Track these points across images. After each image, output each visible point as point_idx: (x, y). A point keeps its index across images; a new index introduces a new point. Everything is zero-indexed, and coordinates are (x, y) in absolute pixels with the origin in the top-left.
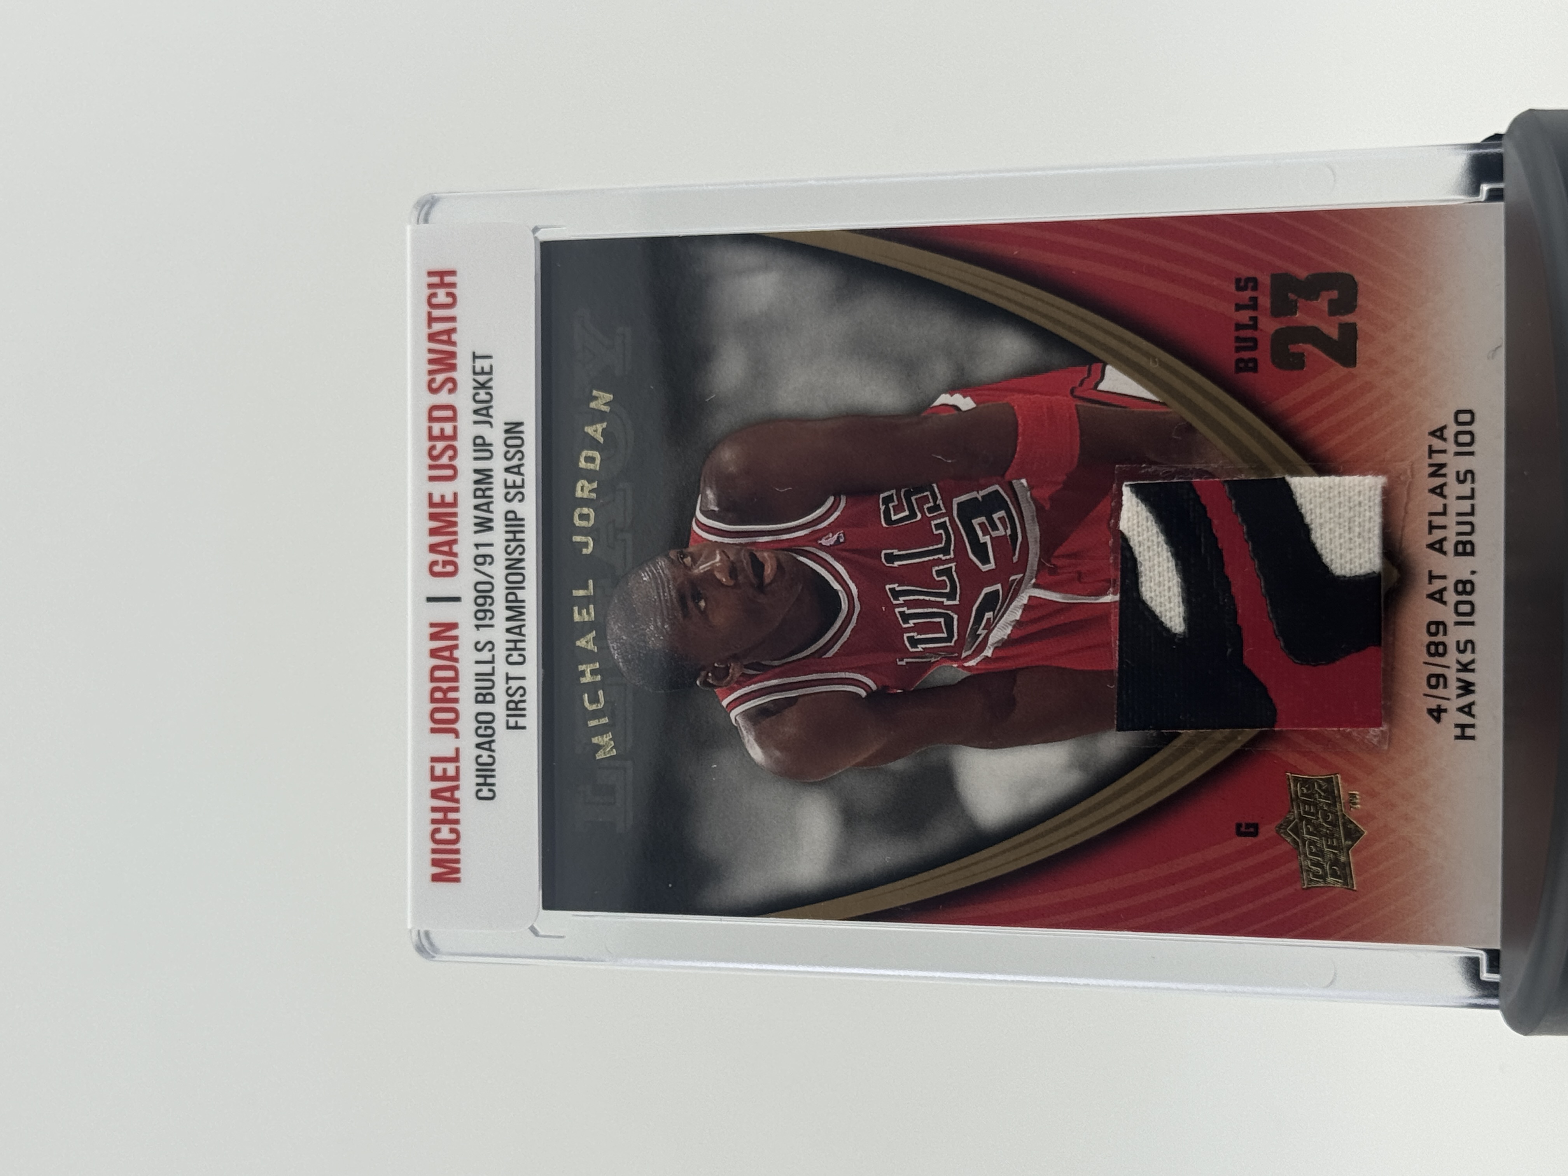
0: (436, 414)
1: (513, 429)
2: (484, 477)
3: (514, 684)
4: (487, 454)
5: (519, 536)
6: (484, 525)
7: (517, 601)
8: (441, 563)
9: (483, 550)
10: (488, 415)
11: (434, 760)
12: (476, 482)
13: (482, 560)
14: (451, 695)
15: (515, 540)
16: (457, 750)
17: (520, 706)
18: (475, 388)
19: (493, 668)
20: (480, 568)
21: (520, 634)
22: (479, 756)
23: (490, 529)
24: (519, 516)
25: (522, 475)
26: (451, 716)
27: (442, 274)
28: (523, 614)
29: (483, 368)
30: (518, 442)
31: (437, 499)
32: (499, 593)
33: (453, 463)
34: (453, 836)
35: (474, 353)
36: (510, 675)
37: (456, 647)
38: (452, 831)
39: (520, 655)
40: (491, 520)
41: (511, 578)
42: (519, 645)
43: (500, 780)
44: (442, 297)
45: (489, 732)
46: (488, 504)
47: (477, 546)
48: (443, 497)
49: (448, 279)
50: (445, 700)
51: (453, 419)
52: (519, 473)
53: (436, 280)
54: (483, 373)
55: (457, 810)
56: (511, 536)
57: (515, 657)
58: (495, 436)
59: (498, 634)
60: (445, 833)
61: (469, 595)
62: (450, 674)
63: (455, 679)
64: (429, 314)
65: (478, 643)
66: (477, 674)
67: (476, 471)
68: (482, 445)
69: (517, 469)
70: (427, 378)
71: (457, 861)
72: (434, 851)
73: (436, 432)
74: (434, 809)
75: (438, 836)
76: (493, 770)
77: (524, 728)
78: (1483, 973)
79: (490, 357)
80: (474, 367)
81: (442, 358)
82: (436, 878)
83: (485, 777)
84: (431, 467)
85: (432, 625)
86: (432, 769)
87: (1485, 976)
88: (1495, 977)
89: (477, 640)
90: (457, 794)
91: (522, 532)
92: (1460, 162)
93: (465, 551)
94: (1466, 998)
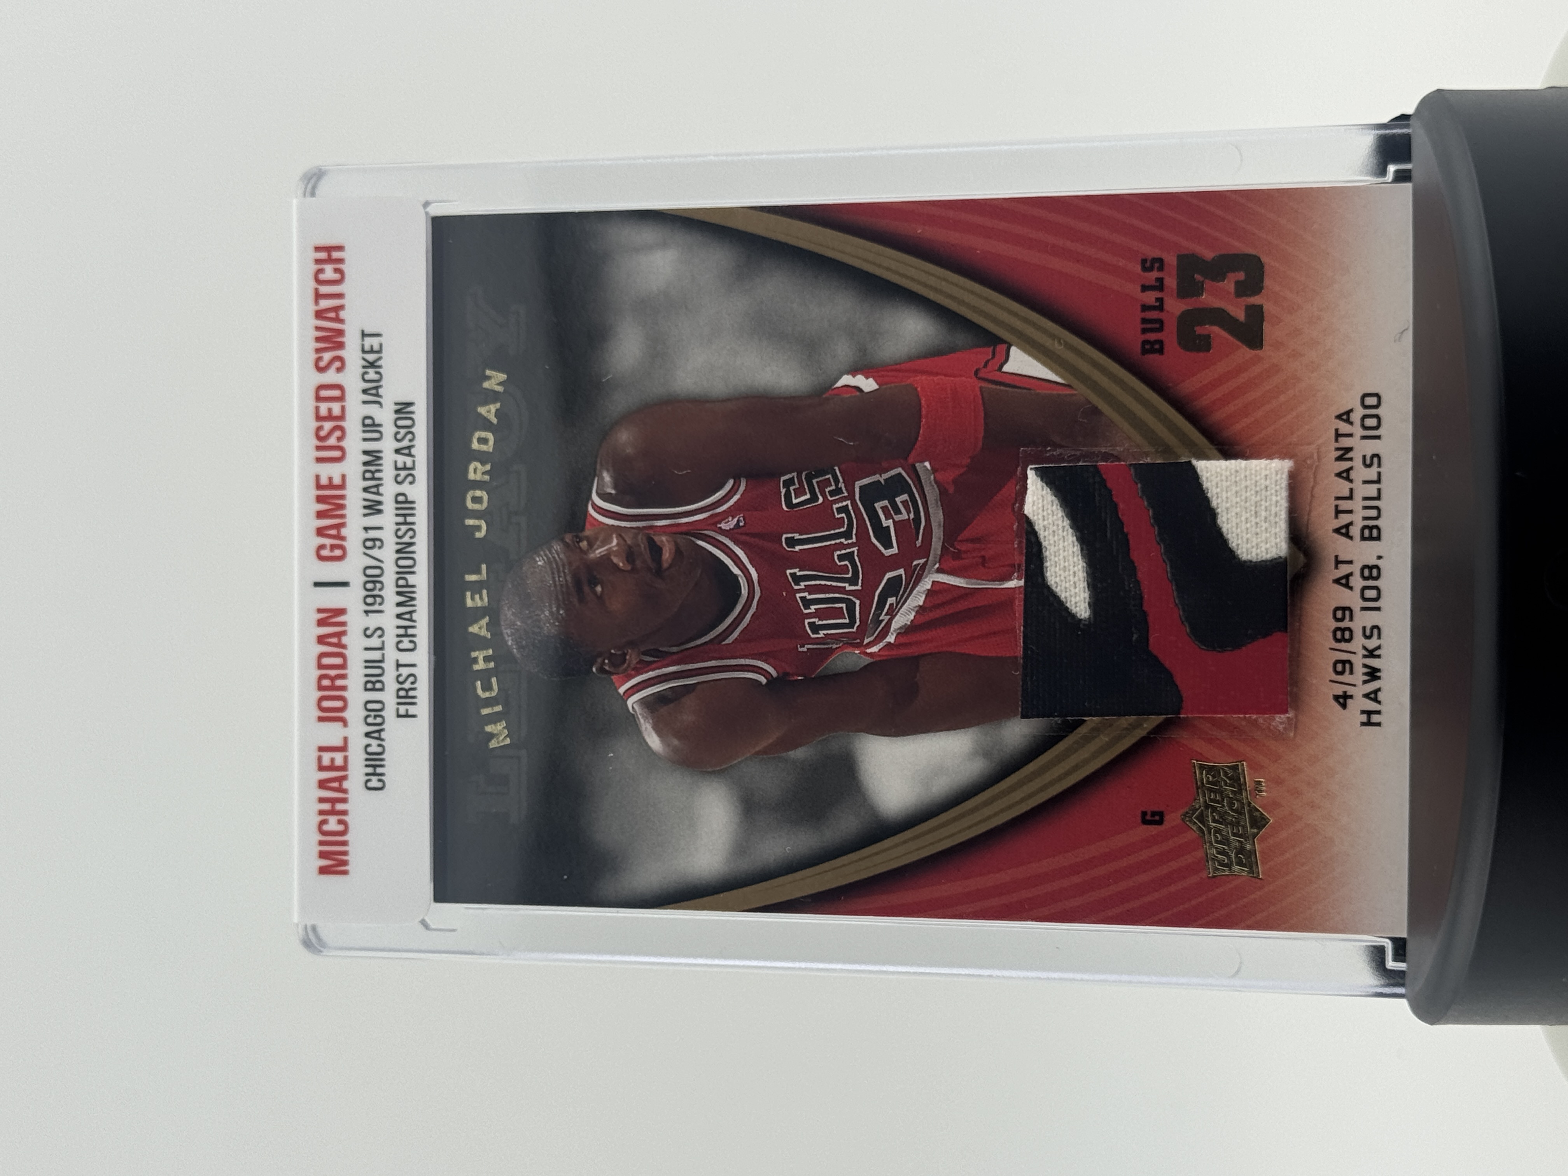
0: (324, 393)
1: (403, 409)
2: (373, 459)
3: (405, 671)
4: (376, 435)
5: (409, 519)
6: (373, 508)
7: (407, 586)
8: (328, 547)
9: (372, 534)
10: (377, 395)
11: (322, 749)
12: (365, 464)
13: (371, 544)
14: (339, 683)
15: (405, 523)
16: (346, 739)
17: (411, 693)
18: (364, 367)
19: (383, 655)
20: (369, 552)
21: (411, 620)
22: (368, 746)
23: (380, 512)
24: (410, 499)
25: (413, 456)
26: (338, 704)
27: (329, 249)
28: (413, 599)
29: (372, 346)
30: (408, 423)
31: (324, 481)
32: (389, 578)
33: (342, 444)
34: (340, 828)
35: (363, 332)
36: (401, 662)
37: (344, 633)
38: (340, 822)
39: (411, 642)
40: (380, 503)
41: (401, 563)
42: (410, 631)
43: (390, 770)
44: (329, 273)
45: (379, 720)
46: (377, 486)
47: (366, 529)
48: (330, 479)
49: (335, 255)
50: (333, 688)
51: (341, 399)
52: (410, 455)
53: (323, 255)
54: (372, 351)
55: (344, 801)
56: (401, 519)
57: (406, 644)
58: (385, 416)
59: (388, 620)
60: (332, 824)
61: (357, 580)
62: (338, 661)
63: (343, 666)
64: (316, 290)
65: (367, 629)
66: (366, 661)
67: (366, 453)
68: (370, 426)
69: (406, 451)
70: (313, 356)
71: (345, 853)
72: (321, 843)
73: (323, 412)
74: (322, 800)
75: (326, 828)
76: (382, 760)
77: (414, 716)
78: (1388, 962)
79: (378, 335)
80: (363, 346)
81: (332, 336)
82: (323, 871)
83: (375, 766)
84: (318, 448)
85: (320, 611)
86: (320, 759)
87: (1390, 964)
88: (1401, 966)
89: (367, 626)
90: (346, 785)
91: (413, 515)
92: (1367, 142)
93: (354, 534)
94: (1371, 986)
